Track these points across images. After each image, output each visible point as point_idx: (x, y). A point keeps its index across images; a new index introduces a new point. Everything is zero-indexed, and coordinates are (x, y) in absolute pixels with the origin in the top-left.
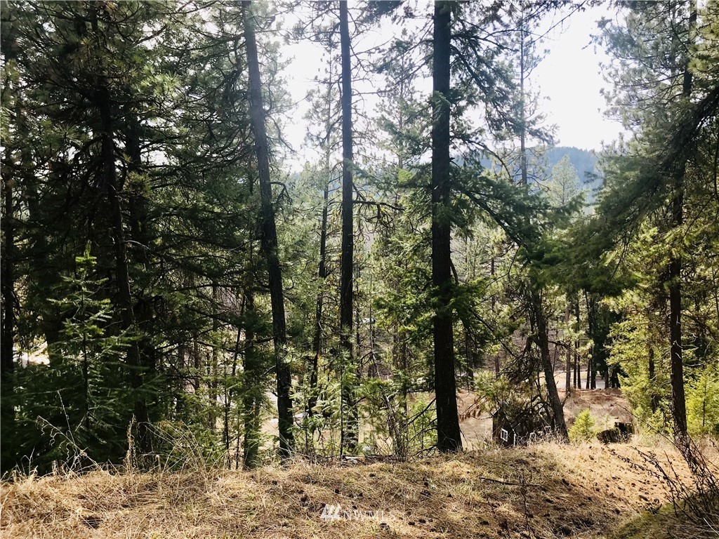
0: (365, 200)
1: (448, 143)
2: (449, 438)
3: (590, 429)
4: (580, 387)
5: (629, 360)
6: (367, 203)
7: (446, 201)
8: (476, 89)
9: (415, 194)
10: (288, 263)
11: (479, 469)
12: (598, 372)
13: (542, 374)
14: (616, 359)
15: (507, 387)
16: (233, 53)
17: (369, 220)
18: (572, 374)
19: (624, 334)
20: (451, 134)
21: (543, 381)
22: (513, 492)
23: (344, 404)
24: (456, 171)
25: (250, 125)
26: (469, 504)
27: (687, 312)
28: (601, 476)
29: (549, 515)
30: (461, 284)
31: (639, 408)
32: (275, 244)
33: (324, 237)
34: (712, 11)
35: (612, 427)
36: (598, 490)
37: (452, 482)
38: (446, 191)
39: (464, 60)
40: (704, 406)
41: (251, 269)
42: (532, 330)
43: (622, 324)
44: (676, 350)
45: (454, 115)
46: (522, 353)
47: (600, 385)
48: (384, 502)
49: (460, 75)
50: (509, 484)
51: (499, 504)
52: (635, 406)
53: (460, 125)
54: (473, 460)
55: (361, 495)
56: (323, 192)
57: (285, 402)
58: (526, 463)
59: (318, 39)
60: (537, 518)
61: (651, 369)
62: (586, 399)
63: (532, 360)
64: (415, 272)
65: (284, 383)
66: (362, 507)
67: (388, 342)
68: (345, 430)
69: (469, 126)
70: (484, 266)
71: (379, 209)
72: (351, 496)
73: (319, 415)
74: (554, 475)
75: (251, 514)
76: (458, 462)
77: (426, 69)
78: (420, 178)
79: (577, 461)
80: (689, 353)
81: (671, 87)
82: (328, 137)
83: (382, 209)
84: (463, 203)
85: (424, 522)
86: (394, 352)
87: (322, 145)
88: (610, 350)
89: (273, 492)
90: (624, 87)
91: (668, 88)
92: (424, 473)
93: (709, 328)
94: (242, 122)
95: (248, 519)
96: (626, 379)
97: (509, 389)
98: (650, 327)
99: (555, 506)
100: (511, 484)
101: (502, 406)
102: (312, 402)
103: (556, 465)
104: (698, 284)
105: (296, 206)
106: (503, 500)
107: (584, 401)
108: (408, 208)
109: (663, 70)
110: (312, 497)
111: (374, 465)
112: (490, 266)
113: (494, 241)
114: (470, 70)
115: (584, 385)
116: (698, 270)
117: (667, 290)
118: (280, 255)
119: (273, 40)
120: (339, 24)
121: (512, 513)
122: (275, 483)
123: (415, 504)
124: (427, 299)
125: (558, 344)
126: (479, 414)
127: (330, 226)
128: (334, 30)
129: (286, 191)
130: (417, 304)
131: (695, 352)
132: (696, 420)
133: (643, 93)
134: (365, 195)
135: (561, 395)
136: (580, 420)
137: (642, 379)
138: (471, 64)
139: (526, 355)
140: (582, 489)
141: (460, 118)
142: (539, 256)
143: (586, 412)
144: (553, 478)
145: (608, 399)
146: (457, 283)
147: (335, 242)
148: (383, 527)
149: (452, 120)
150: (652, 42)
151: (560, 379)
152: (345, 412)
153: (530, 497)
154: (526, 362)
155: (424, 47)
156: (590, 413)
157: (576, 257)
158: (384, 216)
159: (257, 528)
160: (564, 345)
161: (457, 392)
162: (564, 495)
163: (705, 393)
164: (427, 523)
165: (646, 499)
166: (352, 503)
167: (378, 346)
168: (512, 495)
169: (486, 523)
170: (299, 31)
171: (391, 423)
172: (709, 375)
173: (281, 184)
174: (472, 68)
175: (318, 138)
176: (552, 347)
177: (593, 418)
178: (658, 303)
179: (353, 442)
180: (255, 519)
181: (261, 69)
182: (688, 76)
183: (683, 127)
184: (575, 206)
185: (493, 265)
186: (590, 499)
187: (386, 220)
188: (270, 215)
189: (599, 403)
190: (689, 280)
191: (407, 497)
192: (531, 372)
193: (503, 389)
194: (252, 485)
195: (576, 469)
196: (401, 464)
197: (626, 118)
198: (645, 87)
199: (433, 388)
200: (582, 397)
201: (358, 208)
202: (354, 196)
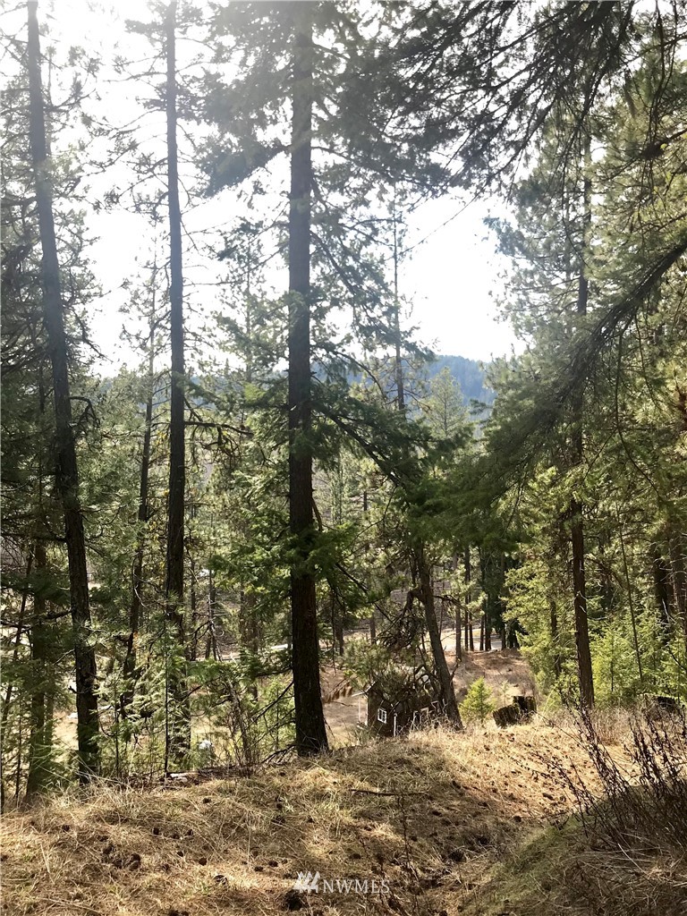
0: (200, 420)
1: (309, 354)
2: (311, 738)
3: (485, 702)
4: (472, 648)
5: (528, 613)
6: (204, 425)
7: (307, 426)
8: (342, 289)
9: (266, 415)
10: (93, 507)
11: (349, 777)
12: (494, 629)
13: (427, 637)
14: (514, 614)
15: (383, 656)
16: (21, 220)
17: (208, 447)
18: (463, 632)
19: (522, 582)
20: (313, 343)
21: (428, 646)
22: (391, 806)
23: (169, 699)
24: (319, 389)
25: (42, 319)
26: (335, 829)
27: (591, 556)
28: (498, 771)
29: (436, 834)
30: (326, 530)
31: (541, 672)
32: (76, 480)
33: (146, 465)
34: (608, 211)
35: (510, 702)
36: (495, 791)
37: (313, 800)
38: (306, 415)
39: (328, 252)
40: (612, 667)
41: (41, 515)
42: (414, 582)
43: (519, 570)
44: (580, 602)
45: (315, 318)
46: (401, 613)
47: (496, 646)
48: (222, 840)
49: (322, 269)
50: (387, 795)
51: (374, 826)
52: (536, 670)
53: (322, 331)
54: (341, 764)
55: (190, 833)
56: (145, 406)
57: (87, 701)
58: (409, 762)
59: (138, 210)
60: (422, 840)
61: (554, 623)
62: (480, 664)
63: (415, 621)
64: (268, 515)
65: (87, 674)
66: (191, 852)
67: (233, 600)
68: (171, 733)
69: (333, 331)
70: (354, 499)
71: (220, 433)
72: (176, 837)
73: (136, 715)
74: (443, 775)
75: (28, 884)
76: (321, 770)
77: (280, 260)
78: (273, 395)
79: (469, 755)
80: (593, 603)
81: (566, 292)
82: (152, 334)
83: (225, 433)
84: (327, 430)
85: (276, 865)
86: (241, 616)
87: (143, 346)
88: (506, 603)
89: (61, 845)
90: (514, 290)
91: (562, 295)
92: (277, 789)
93: (615, 574)
94: (30, 315)
95: (23, 893)
96: (526, 637)
97: (387, 659)
98: (551, 574)
99: (443, 820)
100: (390, 795)
101: (379, 681)
102: (127, 698)
103: (444, 762)
104: (602, 522)
105: (106, 430)
106: (380, 818)
107: (477, 667)
108: (258, 431)
109: (557, 273)
110: (119, 846)
111: (211, 783)
112: (362, 500)
113: (366, 471)
114: (334, 264)
115: (477, 646)
116: (601, 506)
117: (569, 532)
118: (81, 497)
119: (77, 207)
120: (166, 194)
121: (391, 836)
122: (66, 828)
123: (263, 837)
124: (281, 553)
125: (445, 598)
126: (350, 693)
127: (154, 451)
128: (160, 200)
129: (92, 410)
130: (268, 560)
131: (601, 602)
132: (603, 684)
133: (535, 297)
134: (201, 414)
135: (450, 660)
136: (473, 692)
137: (544, 637)
138: (334, 256)
139: (406, 614)
140: (476, 792)
141: (322, 321)
142: (420, 500)
143: (481, 680)
144: (441, 780)
145: (506, 663)
146: (321, 529)
147: (160, 471)
148: (219, 881)
149: (312, 323)
150: (544, 240)
151: (448, 641)
152: (172, 709)
153: (413, 810)
154: (408, 623)
155: (277, 231)
156: (485, 681)
157: (463, 504)
158: (227, 442)
159: (35, 906)
160: (452, 601)
161: (320, 672)
162: (455, 803)
163: (612, 651)
164: (280, 865)
165: (550, 798)
166: (178, 847)
167: (221, 607)
168: (390, 810)
169: (357, 857)
170: (112, 198)
171: (237, 714)
172: (616, 629)
173: (85, 400)
174: (336, 260)
175: (137, 337)
176: (438, 602)
177: (488, 687)
178: (558, 546)
179: (182, 749)
180: (33, 893)
181: (60, 245)
182: (583, 282)
183: (581, 349)
184: (461, 440)
185: (365, 499)
186: (485, 805)
187: (230, 447)
188: (69, 442)
189: (495, 668)
190: (592, 517)
191: (254, 828)
192: (414, 635)
193: (379, 659)
194: (32, 838)
195: (469, 765)
196: (246, 780)
197: (517, 327)
198: (537, 290)
199: (291, 668)
200: (475, 662)
201: (191, 430)
202: (187, 414)
